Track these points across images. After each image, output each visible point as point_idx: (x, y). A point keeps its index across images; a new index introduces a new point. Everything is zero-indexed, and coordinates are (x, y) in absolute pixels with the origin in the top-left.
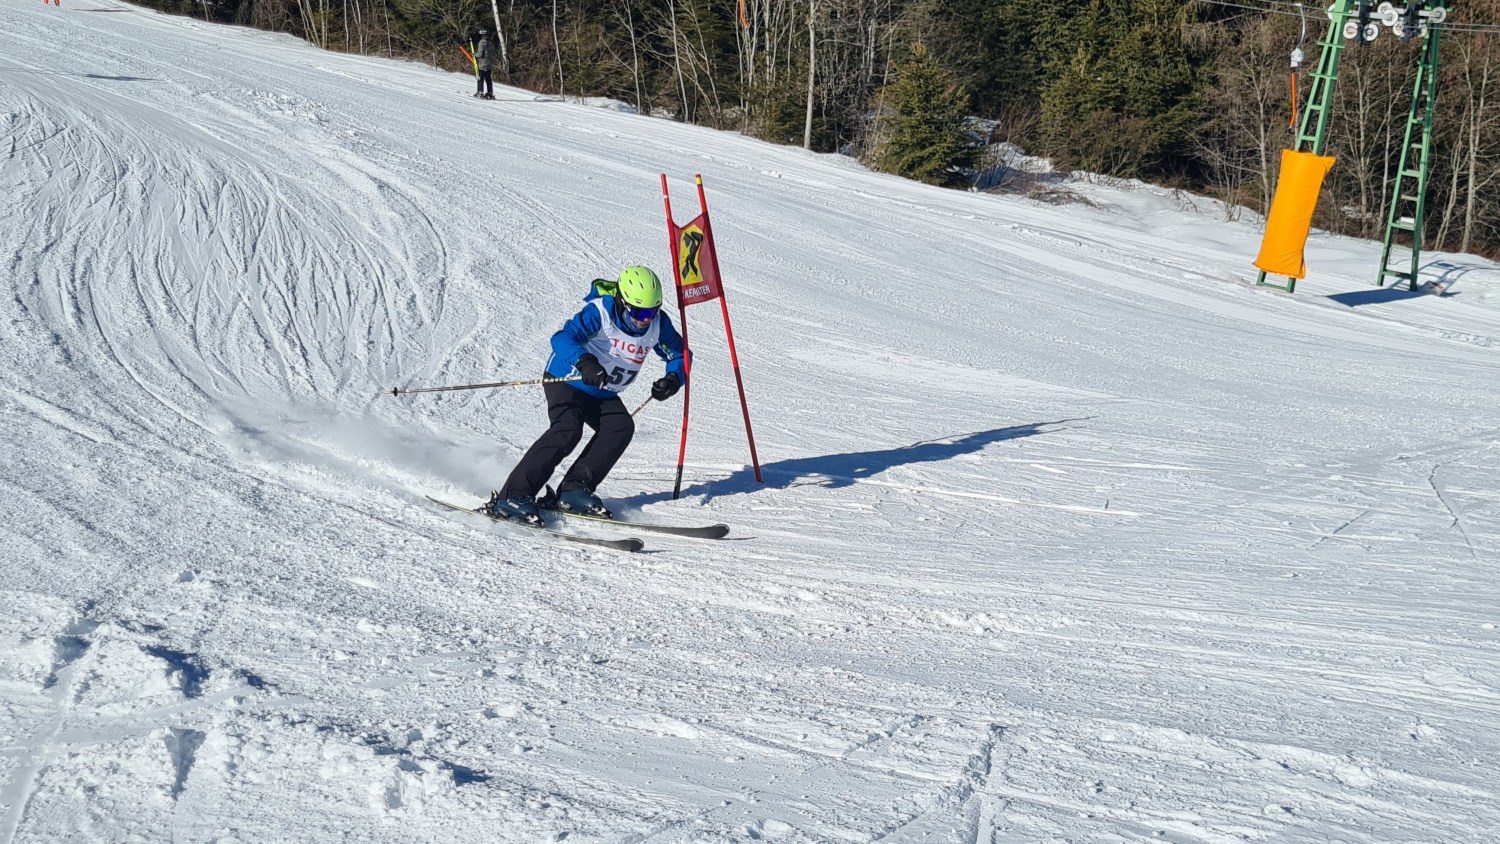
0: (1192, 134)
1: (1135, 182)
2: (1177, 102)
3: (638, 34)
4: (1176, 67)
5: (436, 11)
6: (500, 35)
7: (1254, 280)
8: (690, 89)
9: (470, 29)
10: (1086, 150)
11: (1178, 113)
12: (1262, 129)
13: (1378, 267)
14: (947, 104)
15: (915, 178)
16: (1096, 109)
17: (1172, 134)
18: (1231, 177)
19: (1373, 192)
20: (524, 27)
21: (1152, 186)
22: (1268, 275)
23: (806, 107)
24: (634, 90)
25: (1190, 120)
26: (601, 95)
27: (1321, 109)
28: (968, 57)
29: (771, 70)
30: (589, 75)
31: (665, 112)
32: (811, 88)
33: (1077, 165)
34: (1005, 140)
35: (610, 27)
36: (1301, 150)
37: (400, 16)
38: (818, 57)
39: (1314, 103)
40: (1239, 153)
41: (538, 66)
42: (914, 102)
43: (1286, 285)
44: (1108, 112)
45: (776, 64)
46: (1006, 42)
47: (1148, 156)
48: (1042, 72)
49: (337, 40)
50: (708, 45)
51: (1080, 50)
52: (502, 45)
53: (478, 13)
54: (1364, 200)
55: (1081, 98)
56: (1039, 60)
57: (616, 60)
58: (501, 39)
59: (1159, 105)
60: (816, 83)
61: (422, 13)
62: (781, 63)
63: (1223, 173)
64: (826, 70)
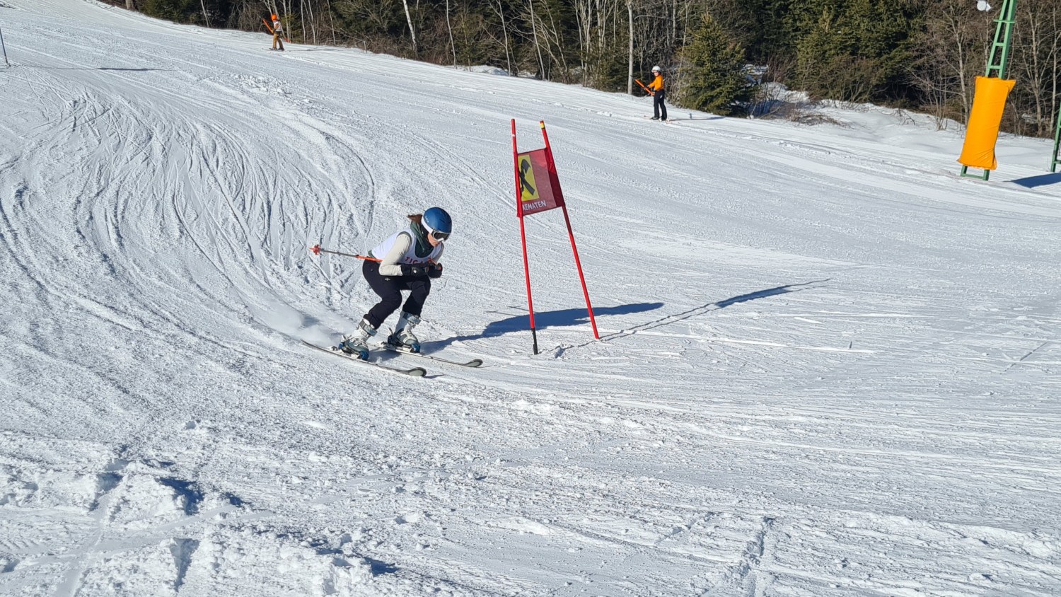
0: (909, 69)
1: (868, 105)
2: (897, 46)
3: (506, 19)
4: (896, 20)
5: (365, 11)
6: (410, 25)
7: (959, 172)
8: (545, 56)
9: (389, 23)
10: (831, 84)
11: (898, 54)
12: (961, 62)
13: (1051, 158)
14: (729, 57)
15: (708, 111)
16: (838, 54)
17: (894, 69)
18: (939, 98)
19: (1045, 103)
20: (426, 19)
21: (881, 108)
22: (968, 168)
23: (628, 64)
24: (506, 59)
25: (907, 58)
26: (483, 64)
27: (1004, 45)
28: (741, 22)
29: (602, 39)
30: (473, 51)
31: (529, 74)
32: (631, 51)
33: (825, 95)
34: (772, 81)
35: (486, 16)
36: (990, 76)
37: (340, 16)
38: (635, 28)
39: (998, 41)
40: (944, 80)
41: (437, 46)
42: (705, 57)
43: (982, 174)
44: (846, 56)
45: (605, 35)
46: (770, 10)
47: (877, 86)
48: (797, 30)
49: (297, 35)
50: (557, 24)
51: (824, 12)
52: (412, 32)
53: (394, 11)
54: (1039, 110)
55: (826, 47)
56: (795, 20)
57: (492, 39)
58: (411, 28)
59: (884, 49)
60: (635, 47)
61: (355, 14)
62: (608, 35)
63: (932, 96)
64: (641, 37)
